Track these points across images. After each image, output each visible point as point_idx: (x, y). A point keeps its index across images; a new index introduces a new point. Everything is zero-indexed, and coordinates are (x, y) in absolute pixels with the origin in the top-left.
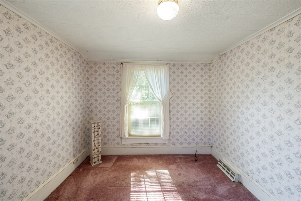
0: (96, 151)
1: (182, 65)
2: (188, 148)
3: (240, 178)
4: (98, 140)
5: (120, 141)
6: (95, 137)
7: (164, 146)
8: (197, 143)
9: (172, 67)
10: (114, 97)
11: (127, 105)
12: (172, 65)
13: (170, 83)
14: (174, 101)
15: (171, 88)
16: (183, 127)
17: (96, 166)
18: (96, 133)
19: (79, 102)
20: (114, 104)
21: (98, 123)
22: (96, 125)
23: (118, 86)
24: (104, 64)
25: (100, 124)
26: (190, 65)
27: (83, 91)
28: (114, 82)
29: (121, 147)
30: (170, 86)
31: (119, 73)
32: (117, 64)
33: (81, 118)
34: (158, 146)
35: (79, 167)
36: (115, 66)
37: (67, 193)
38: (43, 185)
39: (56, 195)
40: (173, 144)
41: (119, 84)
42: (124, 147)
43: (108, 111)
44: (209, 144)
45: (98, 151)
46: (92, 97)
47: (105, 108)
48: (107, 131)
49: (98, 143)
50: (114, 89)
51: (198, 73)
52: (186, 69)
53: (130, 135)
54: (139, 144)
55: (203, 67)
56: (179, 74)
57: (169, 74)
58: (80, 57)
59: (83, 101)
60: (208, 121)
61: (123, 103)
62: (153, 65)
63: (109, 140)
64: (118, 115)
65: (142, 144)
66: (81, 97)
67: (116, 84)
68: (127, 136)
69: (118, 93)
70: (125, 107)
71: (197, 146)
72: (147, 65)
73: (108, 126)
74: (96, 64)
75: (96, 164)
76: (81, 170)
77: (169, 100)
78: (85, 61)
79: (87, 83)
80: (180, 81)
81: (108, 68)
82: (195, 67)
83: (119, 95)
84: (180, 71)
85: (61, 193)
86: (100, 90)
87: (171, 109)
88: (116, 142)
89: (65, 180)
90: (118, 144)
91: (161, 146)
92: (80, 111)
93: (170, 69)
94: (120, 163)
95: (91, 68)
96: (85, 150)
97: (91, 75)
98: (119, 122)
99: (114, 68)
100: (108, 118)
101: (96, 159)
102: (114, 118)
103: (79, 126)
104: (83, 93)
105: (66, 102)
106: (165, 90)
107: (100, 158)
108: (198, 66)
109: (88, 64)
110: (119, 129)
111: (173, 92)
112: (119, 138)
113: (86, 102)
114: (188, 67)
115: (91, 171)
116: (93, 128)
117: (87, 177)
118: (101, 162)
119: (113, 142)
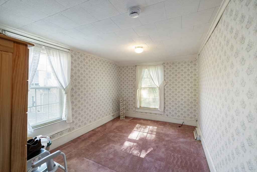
0: (122, 112)
1: (173, 64)
2: (177, 119)
3: (200, 138)
4: (123, 107)
5: (135, 110)
6: (122, 105)
7: (161, 116)
8: (185, 117)
9: (165, 65)
10: (132, 85)
11: (138, 89)
12: (166, 64)
13: (165, 76)
14: (167, 87)
15: (165, 79)
16: (174, 105)
17: (122, 120)
18: (122, 103)
19: (115, 87)
20: (132, 89)
21: (123, 98)
22: (122, 99)
23: (134, 79)
24: (127, 67)
25: (124, 99)
26: (179, 63)
27: (117, 82)
28: (132, 77)
29: (136, 113)
30: (164, 78)
31: (135, 72)
32: (134, 67)
33: (116, 95)
34: (157, 115)
35: (115, 119)
36: (132, 67)
37: (108, 126)
38: (101, 119)
39: (105, 125)
40: (167, 115)
41: (135, 77)
42: (137, 113)
43: (129, 93)
44: (195, 118)
45: (123, 113)
46: (121, 85)
47: (127, 91)
48: (129, 103)
49: (123, 108)
50: (132, 81)
51: (185, 68)
52: (176, 66)
53: (140, 107)
54: (146, 113)
55: (189, 63)
56: (171, 69)
57: (164, 70)
58: (116, 65)
59: (117, 87)
60: (194, 102)
61: (136, 88)
62: (153, 65)
63: (129, 108)
64: (134, 95)
65: (147, 113)
66: (116, 85)
67: (133, 78)
68: (138, 107)
69: (134, 82)
70: (138, 90)
71: (184, 119)
72: (149, 66)
73: (129, 101)
74: (123, 67)
75: (122, 119)
76: (115, 120)
77: (164, 87)
78: (118, 66)
79: (119, 78)
80: (171, 74)
81: (129, 69)
82: (183, 64)
83: (134, 83)
84: (172, 67)
85: (106, 125)
86: (125, 81)
87: (165, 93)
88: (133, 110)
89: (109, 122)
90: (134, 111)
91: (159, 116)
92: (116, 92)
93: (165, 67)
94: (133, 120)
95: (121, 69)
96: (118, 112)
97: (121, 73)
98: (134, 99)
99: (132, 69)
100: (129, 97)
101: (122, 116)
102: (132, 97)
103: (115, 99)
104: (117, 83)
105: (109, 87)
106: (161, 80)
107: (124, 117)
108: (185, 63)
109: (120, 68)
110: (134, 103)
111: (166, 81)
112: (135, 108)
113: (118, 87)
114: (177, 65)
115: (119, 121)
116: (121, 101)
117: (117, 122)
118: (124, 118)
119: (131, 110)
